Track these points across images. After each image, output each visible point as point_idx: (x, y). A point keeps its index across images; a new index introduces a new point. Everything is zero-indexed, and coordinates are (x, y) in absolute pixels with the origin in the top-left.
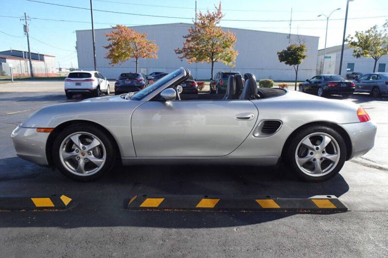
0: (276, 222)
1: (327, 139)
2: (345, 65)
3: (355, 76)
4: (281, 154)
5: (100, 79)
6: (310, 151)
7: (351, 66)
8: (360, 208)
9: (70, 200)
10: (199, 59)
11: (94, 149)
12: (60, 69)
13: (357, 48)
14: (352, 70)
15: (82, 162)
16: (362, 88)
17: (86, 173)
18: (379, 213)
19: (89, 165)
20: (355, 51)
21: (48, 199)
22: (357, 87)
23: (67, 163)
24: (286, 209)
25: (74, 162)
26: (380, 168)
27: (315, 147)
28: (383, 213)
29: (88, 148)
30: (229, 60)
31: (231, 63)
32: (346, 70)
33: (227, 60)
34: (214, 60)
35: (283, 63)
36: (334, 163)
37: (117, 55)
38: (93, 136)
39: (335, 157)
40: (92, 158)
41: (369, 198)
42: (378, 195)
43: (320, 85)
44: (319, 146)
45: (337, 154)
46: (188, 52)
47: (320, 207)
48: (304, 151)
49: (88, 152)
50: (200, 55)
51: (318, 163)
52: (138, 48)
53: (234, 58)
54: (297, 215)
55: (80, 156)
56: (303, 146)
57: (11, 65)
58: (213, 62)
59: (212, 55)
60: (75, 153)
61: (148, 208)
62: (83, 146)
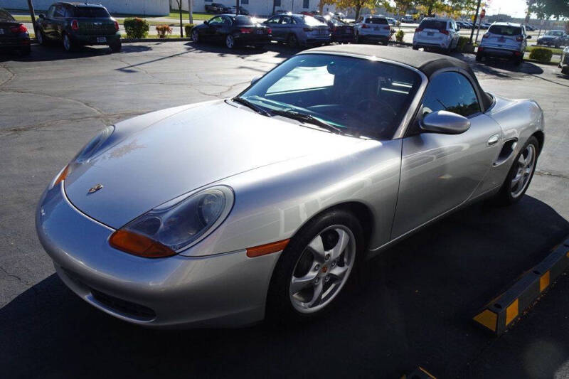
29: (333, 254)
55: (321, 273)
60: (312, 274)
61: (512, 322)
62: (327, 253)
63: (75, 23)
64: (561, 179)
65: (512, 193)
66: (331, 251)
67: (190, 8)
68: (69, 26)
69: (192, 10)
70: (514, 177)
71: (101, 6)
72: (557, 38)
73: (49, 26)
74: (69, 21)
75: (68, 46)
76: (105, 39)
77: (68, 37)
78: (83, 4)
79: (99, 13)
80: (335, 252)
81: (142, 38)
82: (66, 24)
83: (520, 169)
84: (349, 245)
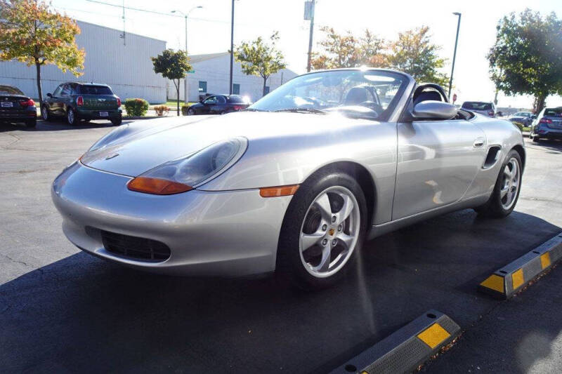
4: (494, 189)
7: (203, 85)
15: (329, 249)
30: (72, 63)
31: (75, 68)
32: (197, 90)
33: (68, 63)
34: (40, 60)
35: (160, 75)
38: (348, 191)
53: (81, 61)
55: (328, 235)
58: (38, 65)
59: (36, 52)
60: (320, 232)
61: (519, 288)
62: (333, 215)
63: (80, 100)
64: (547, 202)
65: (503, 206)
66: (338, 215)
67: (185, 98)
68: (75, 102)
69: (187, 101)
70: (503, 188)
71: (106, 85)
72: (525, 118)
73: (55, 104)
74: (74, 97)
75: (72, 120)
76: (106, 114)
77: (73, 111)
78: (90, 84)
79: (104, 91)
80: (342, 216)
81: (142, 116)
82: (72, 101)
83: (507, 181)
84: (354, 211)
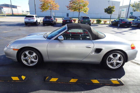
0: (97, 89)
1: (119, 56)
2: (129, 13)
3: (133, 17)
4: (102, 60)
5: (38, 18)
6: (112, 60)
7: (132, 13)
8: (128, 84)
9: (25, 77)
10: (75, 11)
11: (34, 57)
12: (23, 11)
13: (134, 8)
14: (132, 15)
15: (29, 61)
16: (135, 24)
17: (31, 65)
18: (135, 86)
19: (32, 62)
20: (133, 9)
21: (17, 78)
22: (133, 23)
23: (24, 61)
24: (102, 84)
25: (27, 61)
26: (138, 64)
27: (114, 58)
28: (136, 86)
29: (31, 56)
32: (129, 15)
33: (85, 11)
35: (106, 13)
36: (121, 64)
37: (44, 8)
38: (33, 52)
39: (121, 62)
40: (33, 60)
41: (132, 79)
42: (136, 77)
43: (119, 22)
44: (116, 58)
45: (122, 61)
46: (70, 8)
47: (114, 83)
48: (110, 59)
49: (32, 58)
50: (75, 9)
51: (115, 64)
52: (52, 6)
54: (105, 86)
55: (29, 59)
56: (110, 57)
57: (5, 11)
58: (79, 12)
59: (79, 9)
61: (52, 81)
